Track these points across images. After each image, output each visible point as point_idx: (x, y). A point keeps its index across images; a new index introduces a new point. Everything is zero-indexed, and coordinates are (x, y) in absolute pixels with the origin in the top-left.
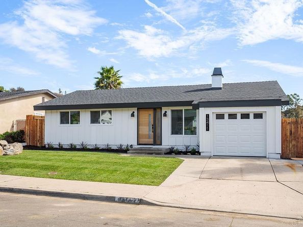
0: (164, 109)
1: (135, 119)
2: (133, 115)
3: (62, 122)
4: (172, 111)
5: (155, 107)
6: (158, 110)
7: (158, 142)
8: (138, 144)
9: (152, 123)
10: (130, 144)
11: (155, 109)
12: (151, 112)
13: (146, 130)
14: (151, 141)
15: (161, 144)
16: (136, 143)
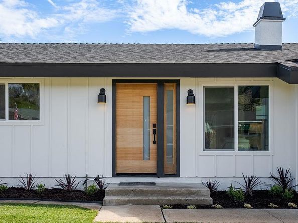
0: (186, 84)
1: (107, 108)
2: (102, 97)
5: (161, 79)
7: (169, 169)
8: (116, 175)
9: (153, 119)
10: (93, 175)
11: (161, 84)
12: (151, 93)
14: (150, 165)
15: (177, 175)
16: (109, 173)
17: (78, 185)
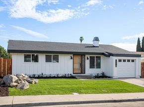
0: (86, 56)
3: (26, 61)
4: (90, 57)
5: (82, 55)
6: (83, 56)
7: (83, 72)
8: (73, 73)
9: (80, 62)
13: (77, 66)
14: (80, 71)
15: (85, 73)
16: (72, 73)
17: (67, 76)
